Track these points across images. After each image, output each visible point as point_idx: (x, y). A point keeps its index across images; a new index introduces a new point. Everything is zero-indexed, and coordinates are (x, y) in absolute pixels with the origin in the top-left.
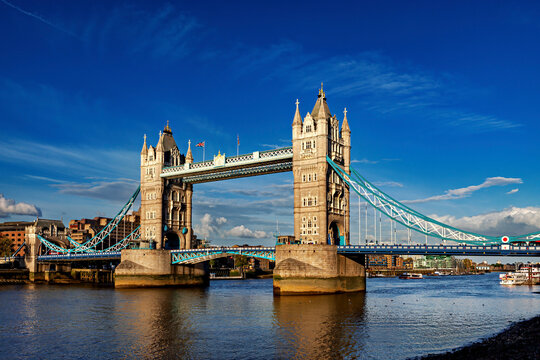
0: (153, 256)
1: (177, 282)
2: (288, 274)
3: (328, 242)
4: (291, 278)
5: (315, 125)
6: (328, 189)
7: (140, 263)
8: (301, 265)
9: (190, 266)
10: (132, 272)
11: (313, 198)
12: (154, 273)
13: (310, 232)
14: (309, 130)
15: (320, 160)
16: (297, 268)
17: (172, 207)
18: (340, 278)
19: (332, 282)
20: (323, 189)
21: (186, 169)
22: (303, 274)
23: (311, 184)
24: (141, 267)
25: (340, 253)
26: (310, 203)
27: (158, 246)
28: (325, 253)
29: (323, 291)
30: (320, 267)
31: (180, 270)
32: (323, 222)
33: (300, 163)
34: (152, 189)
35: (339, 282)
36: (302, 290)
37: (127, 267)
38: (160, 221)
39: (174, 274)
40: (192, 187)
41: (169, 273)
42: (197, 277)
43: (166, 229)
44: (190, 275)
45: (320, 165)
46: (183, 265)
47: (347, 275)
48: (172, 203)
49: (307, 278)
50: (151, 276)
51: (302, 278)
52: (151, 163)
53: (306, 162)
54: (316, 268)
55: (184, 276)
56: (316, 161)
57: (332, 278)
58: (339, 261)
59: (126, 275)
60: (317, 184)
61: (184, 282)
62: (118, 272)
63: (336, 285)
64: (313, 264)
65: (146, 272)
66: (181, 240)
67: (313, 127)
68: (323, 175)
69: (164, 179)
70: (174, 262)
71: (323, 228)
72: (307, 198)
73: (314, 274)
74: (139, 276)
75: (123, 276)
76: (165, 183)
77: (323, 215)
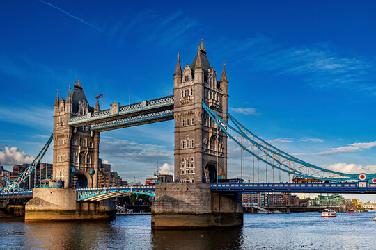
0: (59, 194)
1: (82, 217)
2: (161, 210)
3: (204, 181)
4: (164, 213)
5: (193, 74)
6: (204, 132)
7: (47, 199)
8: (174, 202)
9: (95, 203)
10: (40, 207)
11: (191, 140)
12: (60, 208)
13: (188, 172)
14: (187, 79)
15: (197, 106)
16: (171, 204)
17: (79, 152)
18: (213, 214)
19: (205, 218)
20: (199, 132)
21: (89, 117)
22: (176, 210)
23: (189, 128)
24: (48, 203)
25: (213, 191)
26: (188, 145)
27: (66, 185)
28: (198, 190)
29: (195, 225)
30: (193, 204)
31: (85, 207)
32: (199, 162)
33: (180, 109)
34: (62, 136)
35: (212, 218)
36: (174, 225)
37: (35, 204)
38: (67, 163)
39: (80, 210)
40: (99, 135)
41: (74, 208)
42: (102, 213)
43: (73, 170)
44: (95, 210)
45: (197, 110)
46: (89, 202)
47: (222, 211)
48: (79, 148)
49: (179, 213)
50: (57, 211)
51: (175, 214)
52: (61, 113)
53: (185, 108)
54: (188, 204)
55: (89, 212)
56: (192, 107)
57: (204, 214)
58: (213, 198)
59: (34, 211)
60: (194, 128)
61: (89, 217)
62: (28, 207)
63: (209, 221)
64: (186, 201)
65: (52, 207)
66: (89, 180)
67: (191, 77)
68: (198, 119)
69: (72, 127)
70: (79, 200)
71: (199, 167)
72: (185, 141)
73: (187, 210)
74: (46, 211)
75: (31, 211)
76: (73, 130)
77: (199, 156)
